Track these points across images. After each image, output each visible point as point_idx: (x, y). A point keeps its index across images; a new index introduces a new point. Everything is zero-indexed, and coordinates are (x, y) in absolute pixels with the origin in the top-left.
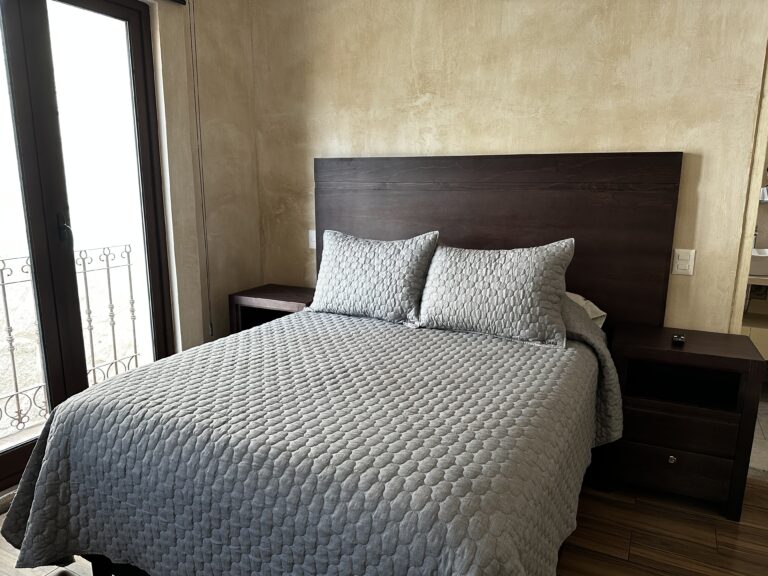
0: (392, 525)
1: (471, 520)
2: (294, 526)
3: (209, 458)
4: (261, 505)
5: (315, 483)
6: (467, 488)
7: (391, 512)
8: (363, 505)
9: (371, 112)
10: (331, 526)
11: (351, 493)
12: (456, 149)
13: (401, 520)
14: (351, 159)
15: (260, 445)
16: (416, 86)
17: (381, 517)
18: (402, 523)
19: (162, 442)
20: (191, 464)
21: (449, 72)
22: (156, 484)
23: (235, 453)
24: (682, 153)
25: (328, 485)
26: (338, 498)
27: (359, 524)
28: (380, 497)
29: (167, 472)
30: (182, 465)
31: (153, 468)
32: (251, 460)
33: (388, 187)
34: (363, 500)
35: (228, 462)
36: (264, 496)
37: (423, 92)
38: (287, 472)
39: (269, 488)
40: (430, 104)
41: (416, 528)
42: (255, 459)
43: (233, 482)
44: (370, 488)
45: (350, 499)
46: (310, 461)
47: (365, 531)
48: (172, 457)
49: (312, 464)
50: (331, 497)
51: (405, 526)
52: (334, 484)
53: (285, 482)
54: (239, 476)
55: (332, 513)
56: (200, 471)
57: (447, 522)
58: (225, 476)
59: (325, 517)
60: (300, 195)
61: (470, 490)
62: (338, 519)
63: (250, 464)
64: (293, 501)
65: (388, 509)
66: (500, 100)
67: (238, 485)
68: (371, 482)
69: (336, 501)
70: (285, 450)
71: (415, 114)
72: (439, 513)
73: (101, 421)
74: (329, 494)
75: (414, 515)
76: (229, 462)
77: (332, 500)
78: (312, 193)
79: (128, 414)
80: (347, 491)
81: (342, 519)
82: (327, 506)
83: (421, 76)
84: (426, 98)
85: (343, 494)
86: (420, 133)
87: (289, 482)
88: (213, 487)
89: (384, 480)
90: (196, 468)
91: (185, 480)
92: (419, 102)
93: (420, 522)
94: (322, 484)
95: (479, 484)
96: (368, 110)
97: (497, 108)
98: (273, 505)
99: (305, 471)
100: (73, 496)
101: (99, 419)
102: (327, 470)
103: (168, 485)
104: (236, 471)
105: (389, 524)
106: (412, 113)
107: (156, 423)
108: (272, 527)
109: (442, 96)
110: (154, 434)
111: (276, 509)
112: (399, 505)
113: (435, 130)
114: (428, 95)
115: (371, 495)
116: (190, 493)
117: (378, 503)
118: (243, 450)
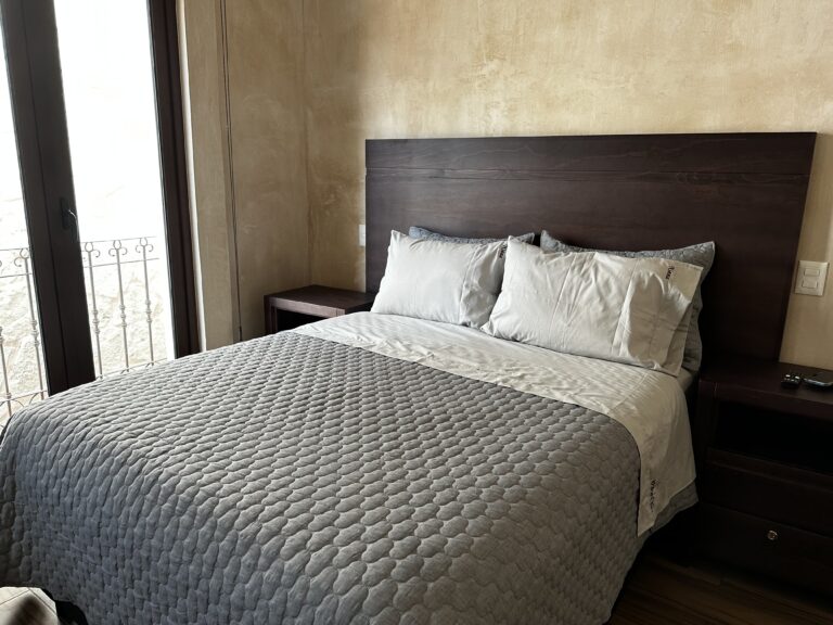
0: (307, 611)
1: (404, 616)
2: (208, 591)
3: (136, 495)
4: (178, 560)
5: (234, 542)
6: (415, 570)
7: (310, 593)
8: (280, 577)
9: (431, 84)
10: (243, 598)
11: (271, 560)
12: (528, 127)
13: (318, 605)
14: (405, 141)
15: (188, 485)
16: (484, 51)
17: (297, 596)
18: (319, 609)
19: (95, 469)
20: (117, 499)
21: (521, 32)
22: (84, 517)
23: (161, 492)
24: (815, 133)
25: (247, 546)
26: (256, 564)
27: (272, 602)
28: (301, 571)
29: (95, 505)
30: (109, 499)
31: (83, 500)
32: (175, 503)
33: (447, 175)
34: (281, 572)
35: (152, 501)
36: (181, 549)
37: (490, 58)
38: (208, 523)
39: (187, 540)
40: (498, 73)
41: (334, 618)
42: (179, 502)
43: (154, 526)
44: (292, 556)
45: (268, 568)
46: (236, 513)
47: (277, 612)
48: (100, 489)
49: (237, 516)
50: (247, 563)
51: (321, 613)
52: (254, 546)
53: (204, 534)
54: (161, 521)
55: (247, 582)
56: (125, 509)
57: (371, 616)
58: (147, 519)
59: (238, 587)
60: (351, 183)
61: (417, 573)
62: (251, 591)
63: (173, 508)
64: (209, 561)
65: (306, 588)
66: (582, 66)
67: (158, 532)
68: (296, 549)
69: (253, 568)
70: (213, 495)
71: (480, 86)
72: (365, 602)
73: (44, 437)
74: (246, 558)
75: (334, 600)
76: (154, 502)
77: (249, 566)
78: (364, 181)
79: (71, 432)
80: (265, 557)
81: (256, 592)
82: (242, 573)
83: (489, 38)
84: (493, 65)
85: (262, 561)
86: (486, 108)
87: (208, 536)
88: (135, 530)
89: (312, 548)
90: (122, 504)
91: (110, 517)
92: (485, 71)
93: (339, 611)
94: (242, 545)
95: (434, 565)
96: (428, 80)
97: (578, 76)
98: (190, 562)
99: (227, 525)
100: (17, 519)
101: (43, 434)
102: (252, 527)
103: (93, 521)
104: (158, 515)
105: (304, 607)
106: (477, 84)
107: (94, 446)
108: (187, 588)
109: (512, 63)
110: (90, 459)
111: (191, 567)
112: (320, 584)
113: (503, 104)
114: (496, 61)
115: (290, 567)
116: (114, 533)
117: (297, 577)
118: (170, 490)
